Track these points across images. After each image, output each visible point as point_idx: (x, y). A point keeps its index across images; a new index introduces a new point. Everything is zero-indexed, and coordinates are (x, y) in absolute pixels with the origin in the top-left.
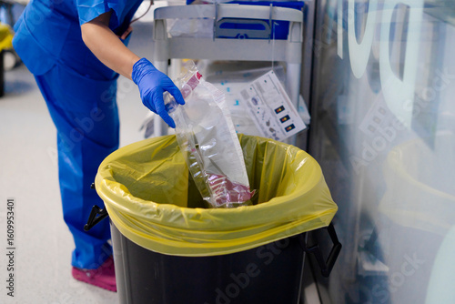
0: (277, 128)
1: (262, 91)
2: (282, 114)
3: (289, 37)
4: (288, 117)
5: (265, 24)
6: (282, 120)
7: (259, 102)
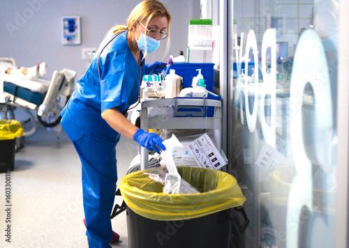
0: (210, 165)
1: (201, 145)
2: (213, 157)
3: (214, 116)
4: (216, 159)
5: (201, 108)
6: (213, 161)
7: (200, 151)
